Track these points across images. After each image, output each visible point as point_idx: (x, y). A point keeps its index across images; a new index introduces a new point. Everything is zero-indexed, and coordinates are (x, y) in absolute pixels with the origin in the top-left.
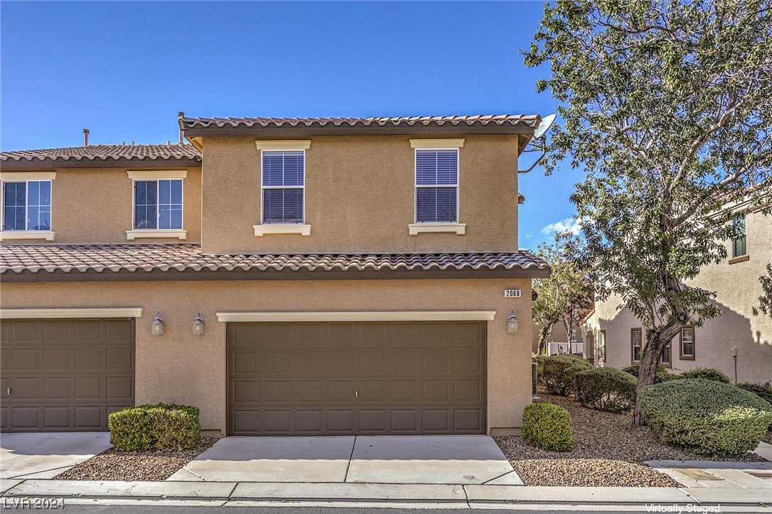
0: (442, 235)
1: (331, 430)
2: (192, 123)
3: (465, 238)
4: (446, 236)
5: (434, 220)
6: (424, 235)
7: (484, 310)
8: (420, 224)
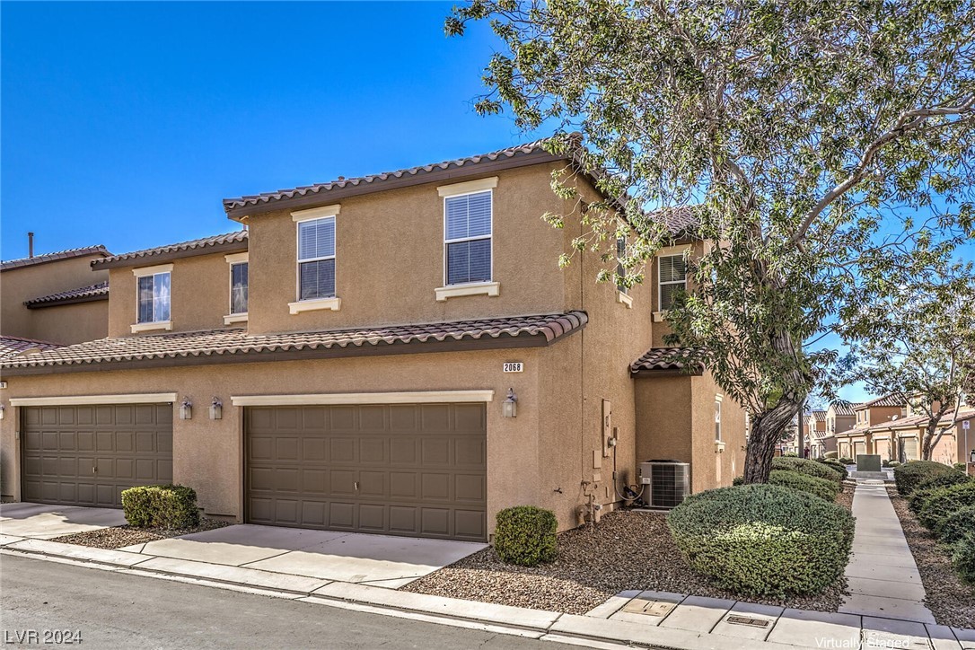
0: (474, 298)
1: (333, 524)
2: (231, 204)
3: (500, 300)
4: (478, 299)
5: (466, 281)
6: (454, 300)
7: (482, 389)
8: (450, 286)
